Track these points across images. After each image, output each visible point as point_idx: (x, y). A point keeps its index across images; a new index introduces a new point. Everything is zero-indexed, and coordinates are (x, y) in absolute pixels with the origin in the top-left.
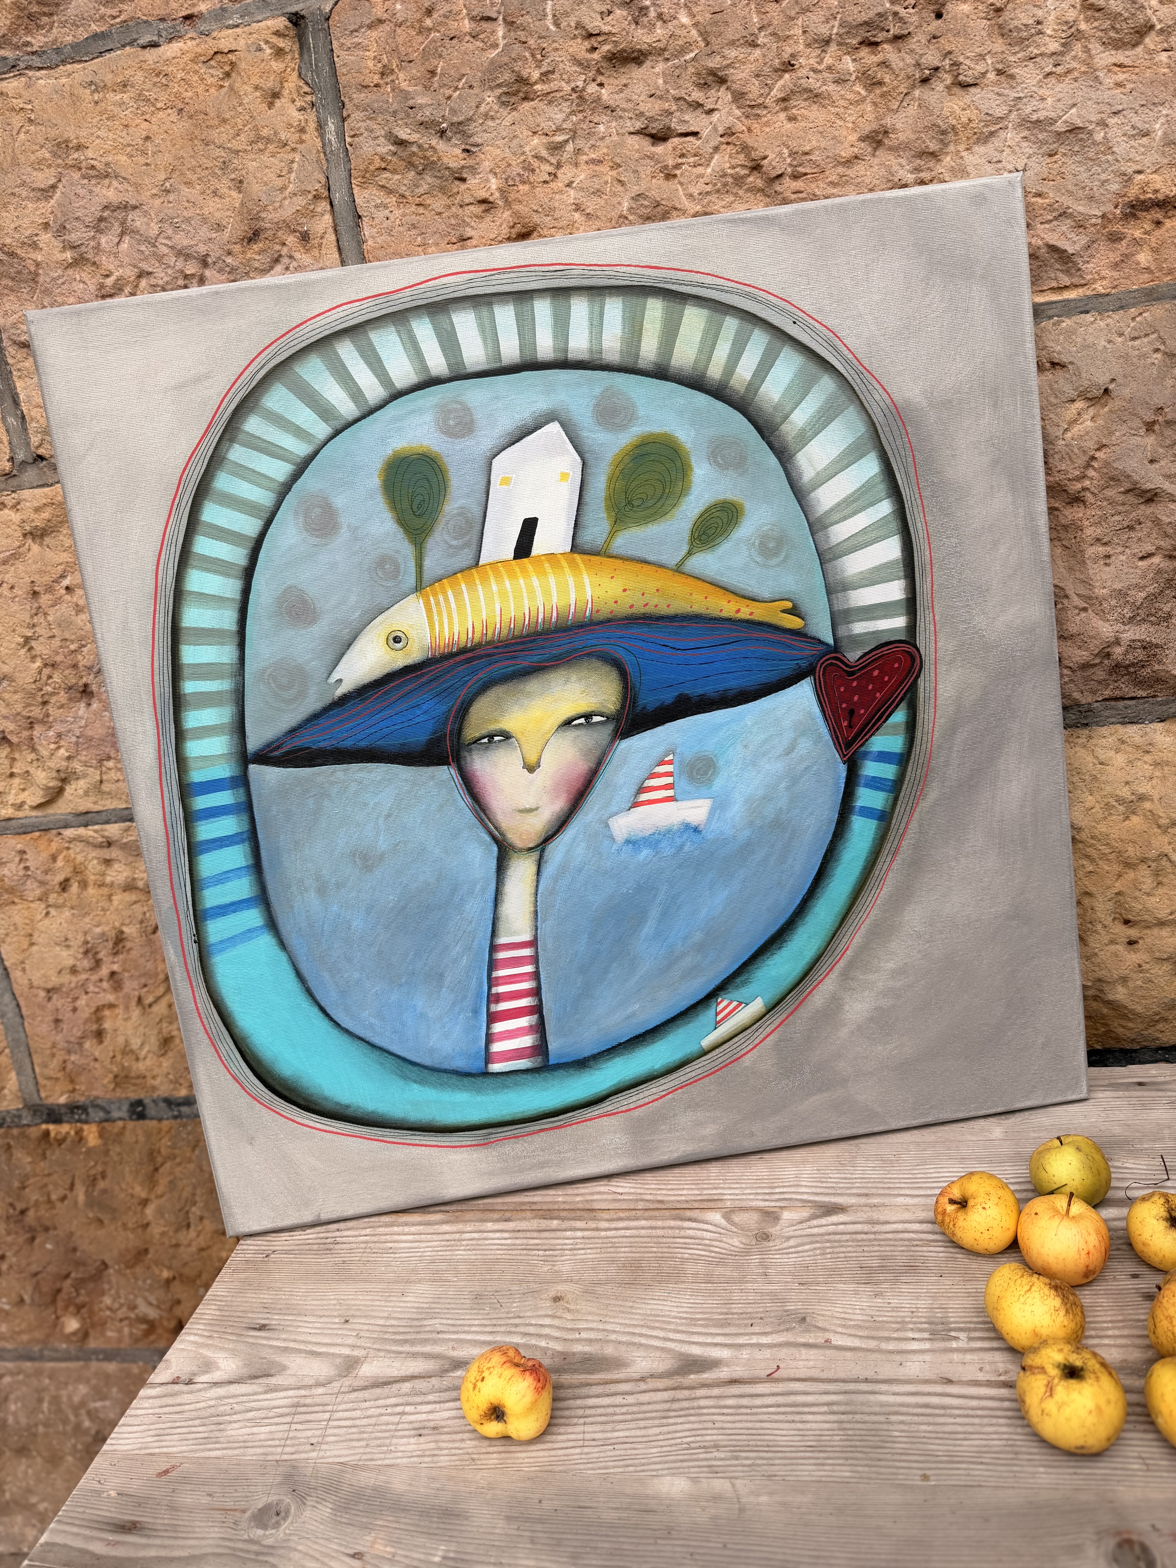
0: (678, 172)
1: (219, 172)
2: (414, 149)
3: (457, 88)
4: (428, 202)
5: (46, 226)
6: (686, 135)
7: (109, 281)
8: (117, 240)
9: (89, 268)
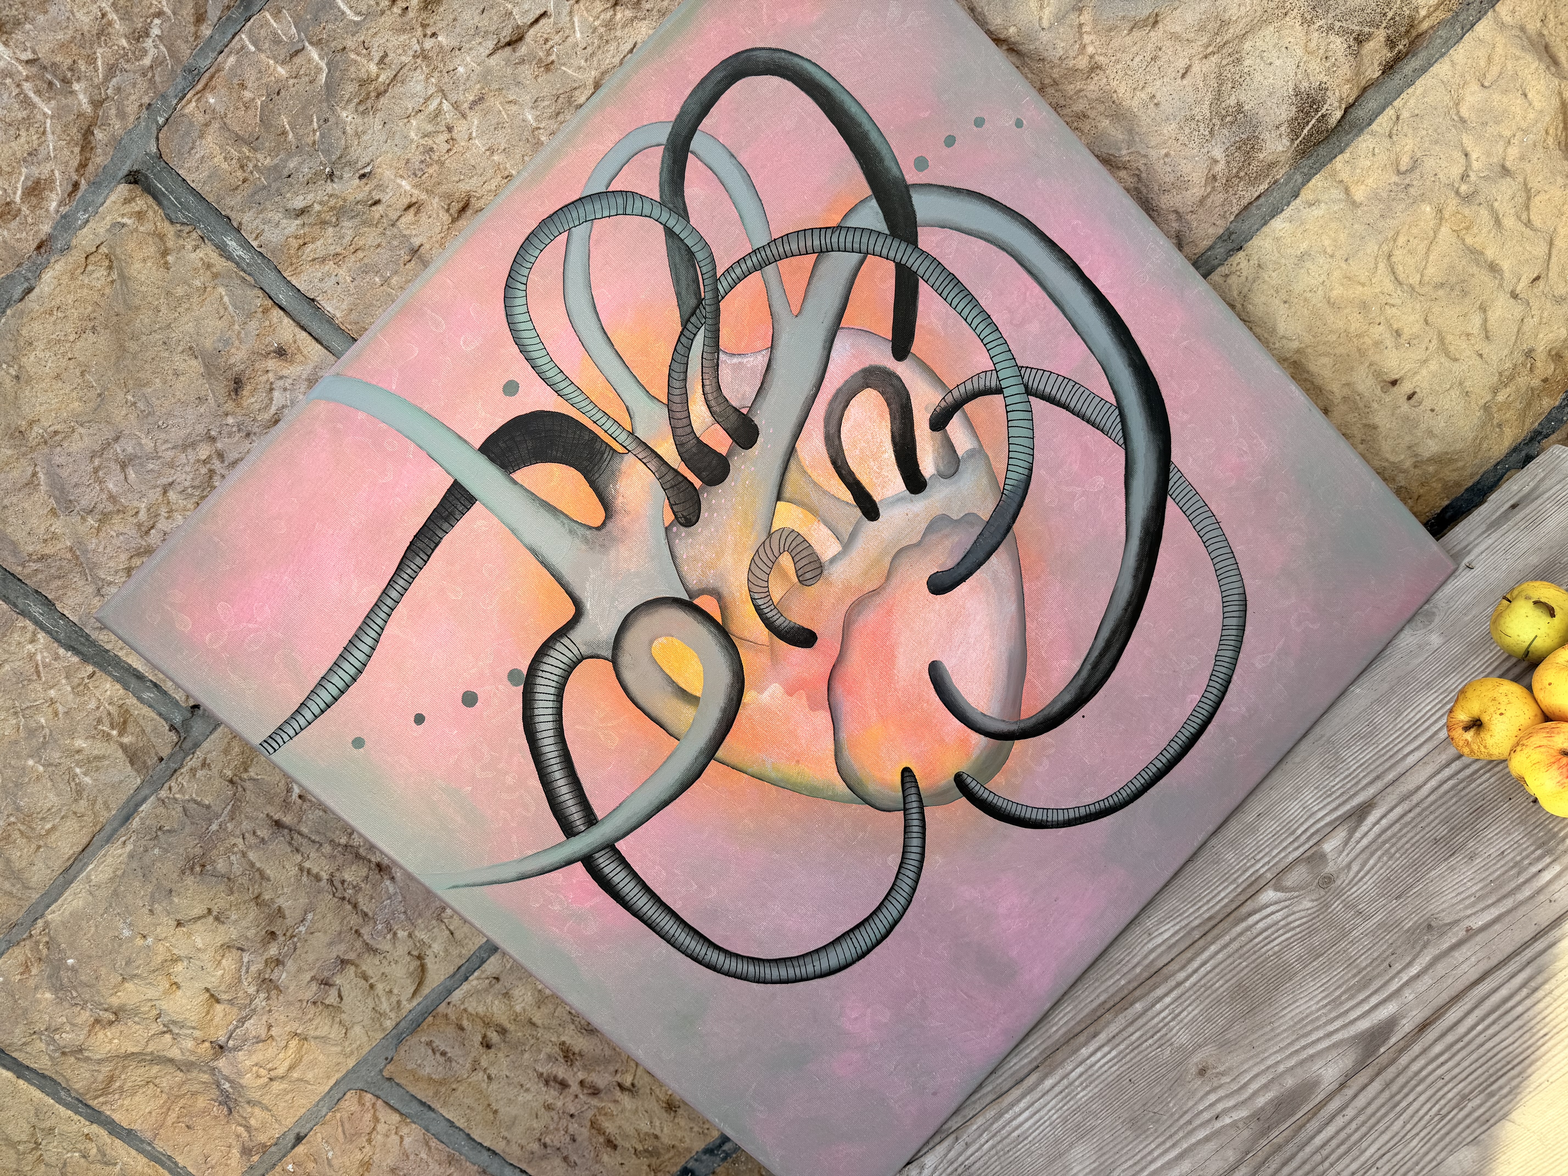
0: (553, 57)
1: (166, 354)
2: (317, 207)
3: (314, 131)
4: (361, 243)
5: (53, 512)
6: (536, 21)
7: (143, 516)
8: (122, 477)
9: (116, 519)
